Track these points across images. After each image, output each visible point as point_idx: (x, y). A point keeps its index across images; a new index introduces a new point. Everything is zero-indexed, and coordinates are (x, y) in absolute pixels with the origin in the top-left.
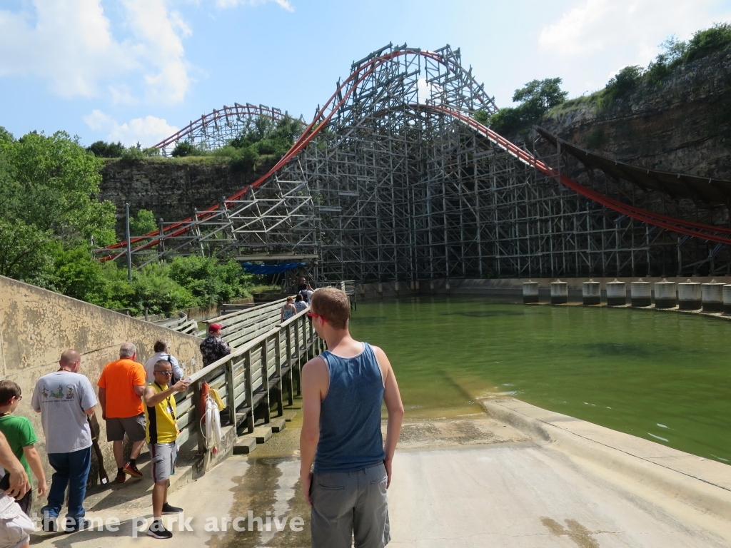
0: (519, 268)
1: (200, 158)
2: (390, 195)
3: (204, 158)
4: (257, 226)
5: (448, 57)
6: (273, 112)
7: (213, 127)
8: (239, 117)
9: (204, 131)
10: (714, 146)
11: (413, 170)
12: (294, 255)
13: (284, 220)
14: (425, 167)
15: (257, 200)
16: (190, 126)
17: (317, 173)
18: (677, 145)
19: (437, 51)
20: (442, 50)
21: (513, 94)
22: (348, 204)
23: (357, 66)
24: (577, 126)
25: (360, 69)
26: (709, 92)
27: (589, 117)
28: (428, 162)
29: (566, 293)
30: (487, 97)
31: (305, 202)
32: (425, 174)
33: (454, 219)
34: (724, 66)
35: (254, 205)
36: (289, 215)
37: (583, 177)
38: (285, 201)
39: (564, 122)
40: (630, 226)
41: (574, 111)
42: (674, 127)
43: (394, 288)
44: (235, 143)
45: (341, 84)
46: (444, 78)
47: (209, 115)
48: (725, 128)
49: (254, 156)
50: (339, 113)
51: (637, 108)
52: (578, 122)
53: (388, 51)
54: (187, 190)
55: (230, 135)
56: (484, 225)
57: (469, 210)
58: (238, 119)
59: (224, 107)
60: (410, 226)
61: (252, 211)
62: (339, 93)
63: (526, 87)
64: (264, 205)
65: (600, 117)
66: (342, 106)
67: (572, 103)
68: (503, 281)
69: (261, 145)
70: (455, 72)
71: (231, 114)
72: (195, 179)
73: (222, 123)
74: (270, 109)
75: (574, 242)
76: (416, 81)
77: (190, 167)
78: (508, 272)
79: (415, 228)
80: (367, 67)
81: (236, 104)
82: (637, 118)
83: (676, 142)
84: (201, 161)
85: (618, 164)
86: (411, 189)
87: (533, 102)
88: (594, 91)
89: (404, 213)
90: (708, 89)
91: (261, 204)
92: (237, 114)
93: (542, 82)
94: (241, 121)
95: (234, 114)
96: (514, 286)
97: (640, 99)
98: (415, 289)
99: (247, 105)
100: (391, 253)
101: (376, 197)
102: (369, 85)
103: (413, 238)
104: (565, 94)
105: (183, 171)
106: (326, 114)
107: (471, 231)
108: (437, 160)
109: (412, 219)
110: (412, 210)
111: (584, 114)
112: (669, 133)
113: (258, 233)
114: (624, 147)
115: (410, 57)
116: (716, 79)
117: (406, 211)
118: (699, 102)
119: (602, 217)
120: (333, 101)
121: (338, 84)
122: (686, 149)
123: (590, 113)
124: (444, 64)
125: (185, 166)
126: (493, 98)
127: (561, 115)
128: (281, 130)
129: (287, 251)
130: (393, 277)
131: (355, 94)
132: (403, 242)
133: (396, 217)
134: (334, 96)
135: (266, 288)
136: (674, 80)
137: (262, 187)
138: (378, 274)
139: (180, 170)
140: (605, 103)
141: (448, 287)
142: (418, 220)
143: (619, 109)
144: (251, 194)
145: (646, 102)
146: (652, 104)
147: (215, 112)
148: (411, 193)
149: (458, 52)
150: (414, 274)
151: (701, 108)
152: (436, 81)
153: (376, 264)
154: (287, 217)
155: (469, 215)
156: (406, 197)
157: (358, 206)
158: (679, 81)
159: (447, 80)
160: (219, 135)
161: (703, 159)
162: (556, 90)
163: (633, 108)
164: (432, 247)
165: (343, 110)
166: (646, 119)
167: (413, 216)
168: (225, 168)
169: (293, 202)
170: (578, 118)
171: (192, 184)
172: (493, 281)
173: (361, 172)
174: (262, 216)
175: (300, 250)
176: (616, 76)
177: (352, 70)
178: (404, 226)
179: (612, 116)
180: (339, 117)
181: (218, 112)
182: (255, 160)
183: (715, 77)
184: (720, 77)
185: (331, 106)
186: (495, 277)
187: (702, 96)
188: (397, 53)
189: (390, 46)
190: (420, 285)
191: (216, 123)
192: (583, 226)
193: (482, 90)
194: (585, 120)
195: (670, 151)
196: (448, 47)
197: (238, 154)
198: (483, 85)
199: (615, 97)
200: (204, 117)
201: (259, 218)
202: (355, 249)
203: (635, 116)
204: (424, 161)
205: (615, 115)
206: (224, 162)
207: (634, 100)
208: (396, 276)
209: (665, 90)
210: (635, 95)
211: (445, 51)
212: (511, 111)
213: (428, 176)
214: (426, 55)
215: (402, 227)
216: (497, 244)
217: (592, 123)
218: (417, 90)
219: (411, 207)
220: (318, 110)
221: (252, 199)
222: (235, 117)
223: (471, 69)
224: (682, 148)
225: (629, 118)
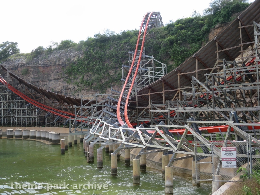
10: (63, 81)
18: (52, 79)
26: (63, 62)
27: (24, 62)
34: (67, 55)
39: (15, 62)
42: (52, 72)
48: (67, 76)
51: (41, 63)
52: (20, 63)
63: (3, 43)
65: (28, 63)
75: (11, 113)
82: (41, 66)
83: (52, 78)
90: (62, 61)
97: (42, 59)
111: (22, 61)
112: (50, 74)
114: (36, 76)
116: (65, 59)
118: (60, 65)
119: (24, 103)
122: (55, 80)
127: (14, 59)
136: (53, 56)
143: (35, 62)
146: (45, 62)
151: (60, 67)
158: (54, 56)
161: (60, 85)
163: (39, 63)
166: (44, 67)
179: (32, 64)
183: (64, 58)
184: (66, 58)
187: (61, 63)
194: (22, 63)
195: (50, 81)
203: (40, 66)
207: (40, 60)
209: (50, 58)
210: (41, 57)
217: (25, 65)
224: (54, 80)
225: (38, 66)
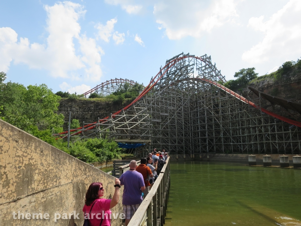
0: (242, 149)
1: (101, 99)
2: (182, 115)
3: (102, 99)
4: (125, 126)
5: (206, 59)
6: (131, 82)
7: (106, 87)
8: (117, 83)
9: (102, 89)
11: (191, 105)
12: (141, 140)
13: (137, 124)
14: (197, 104)
15: (126, 115)
16: (97, 87)
17: (151, 105)
19: (201, 57)
20: (203, 56)
21: (234, 74)
22: (164, 118)
23: (168, 62)
24: (265, 87)
25: (170, 63)
27: (271, 82)
28: (198, 102)
29: (270, 161)
30: (222, 76)
31: (146, 117)
32: (197, 107)
33: (210, 126)
35: (124, 118)
36: (139, 122)
37: (270, 109)
38: (137, 116)
39: (259, 85)
40: (296, 131)
41: (263, 80)
43: (183, 157)
44: (115, 94)
45: (162, 68)
46: (204, 67)
47: (105, 82)
49: (123, 99)
50: (161, 80)
51: (294, 79)
52: (266, 85)
53: (181, 56)
54: (94, 112)
55: (112, 91)
56: (224, 130)
57: (218, 122)
58: (117, 85)
59: (111, 79)
60: (190, 129)
61: (123, 120)
62: (161, 72)
63: (239, 71)
64: (129, 117)
65: (276, 82)
66: (162, 77)
67: (261, 77)
68: (235, 155)
69: (126, 94)
70: (209, 65)
71: (114, 82)
72: (98, 107)
73: (110, 86)
74: (130, 81)
75: (269, 137)
76: (193, 68)
77: (96, 103)
78: (237, 151)
79: (193, 130)
80: (172, 62)
81: (116, 78)
82: (294, 83)
84: (101, 100)
85: (289, 102)
86: (191, 113)
87: (243, 77)
88: (272, 72)
89: (188, 123)
91: (127, 117)
92: (116, 82)
93: (247, 69)
94: (118, 85)
95: (115, 82)
96: (240, 158)
97: (295, 75)
98: (193, 158)
99: (121, 79)
100: (182, 141)
101: (176, 116)
102: (173, 69)
103: (192, 135)
104: (257, 74)
105: (93, 104)
106: (156, 80)
107: (218, 132)
108: (202, 101)
109: (191, 126)
110: (191, 123)
111: (269, 81)
113: (125, 130)
114: (288, 95)
115: (191, 58)
117: (189, 123)
119: (282, 126)
120: (158, 75)
121: (160, 68)
123: (272, 81)
124: (204, 62)
125: (94, 102)
126: (225, 76)
127: (257, 82)
128: (134, 89)
129: (137, 138)
130: (183, 152)
131: (167, 73)
132: (187, 137)
133: (184, 125)
134: (159, 73)
135: (127, 155)
137: (128, 110)
138: (176, 150)
139: (92, 103)
140: (278, 76)
141: (208, 157)
142: (194, 127)
143: (285, 79)
144: (123, 112)
145: (298, 76)
147: (107, 81)
148: (191, 115)
149: (210, 57)
150: (192, 151)
152: (200, 69)
153: (175, 146)
154: (138, 123)
155: (217, 125)
156: (188, 117)
157: (168, 119)
159: (206, 69)
160: (108, 91)
162: (253, 72)
163: (292, 79)
164: (200, 139)
165: (163, 79)
166: (298, 83)
167: (192, 125)
168: (110, 103)
169: (141, 117)
170: (266, 83)
171: (97, 109)
172: (230, 155)
173: (170, 105)
174: (127, 122)
175: (143, 138)
176: (282, 65)
177: (166, 63)
178: (188, 129)
179: (282, 82)
180: (161, 82)
181: (108, 81)
182: (123, 100)
185: (157, 77)
186: (230, 153)
188: (185, 57)
189: (183, 53)
190: (195, 155)
191: (107, 86)
192: (273, 130)
193: (220, 73)
194: (269, 84)
196: (206, 55)
197: (116, 98)
198: (220, 71)
199: (283, 74)
200: (102, 83)
201: (126, 123)
202: (166, 139)
203: (293, 82)
204: (196, 101)
205: (283, 81)
206: (110, 101)
207: (292, 75)
208: (184, 152)
210: (292, 73)
211: (205, 57)
212: (233, 81)
213: (198, 108)
214: (197, 58)
215: (186, 129)
216: (231, 138)
217: (272, 85)
218: (193, 72)
219: (191, 121)
220: (152, 79)
221: (123, 114)
222: (115, 83)
223: (215, 64)
225: (290, 83)
